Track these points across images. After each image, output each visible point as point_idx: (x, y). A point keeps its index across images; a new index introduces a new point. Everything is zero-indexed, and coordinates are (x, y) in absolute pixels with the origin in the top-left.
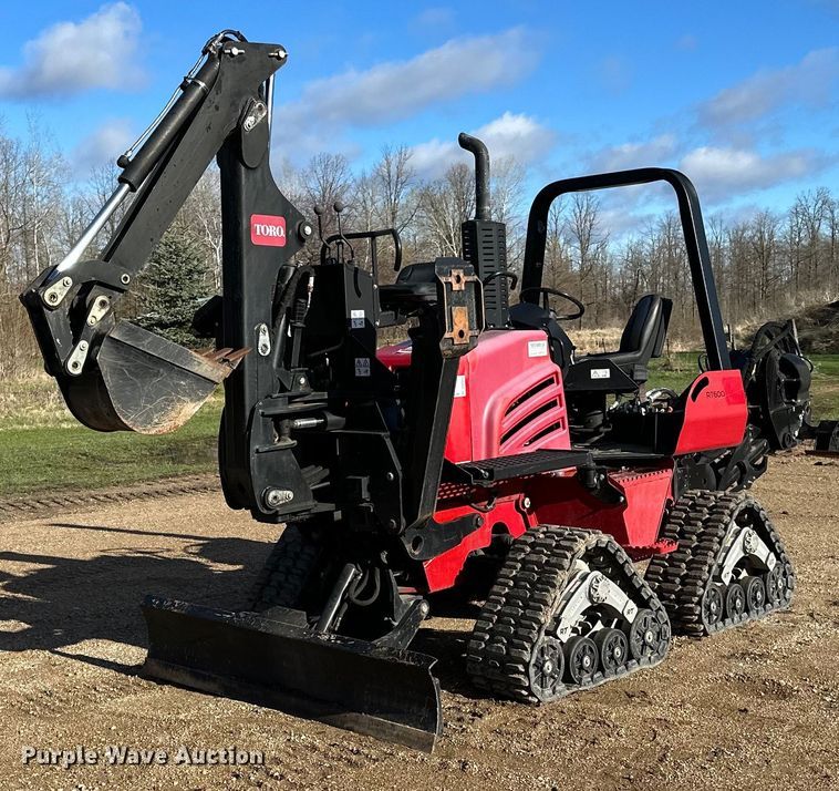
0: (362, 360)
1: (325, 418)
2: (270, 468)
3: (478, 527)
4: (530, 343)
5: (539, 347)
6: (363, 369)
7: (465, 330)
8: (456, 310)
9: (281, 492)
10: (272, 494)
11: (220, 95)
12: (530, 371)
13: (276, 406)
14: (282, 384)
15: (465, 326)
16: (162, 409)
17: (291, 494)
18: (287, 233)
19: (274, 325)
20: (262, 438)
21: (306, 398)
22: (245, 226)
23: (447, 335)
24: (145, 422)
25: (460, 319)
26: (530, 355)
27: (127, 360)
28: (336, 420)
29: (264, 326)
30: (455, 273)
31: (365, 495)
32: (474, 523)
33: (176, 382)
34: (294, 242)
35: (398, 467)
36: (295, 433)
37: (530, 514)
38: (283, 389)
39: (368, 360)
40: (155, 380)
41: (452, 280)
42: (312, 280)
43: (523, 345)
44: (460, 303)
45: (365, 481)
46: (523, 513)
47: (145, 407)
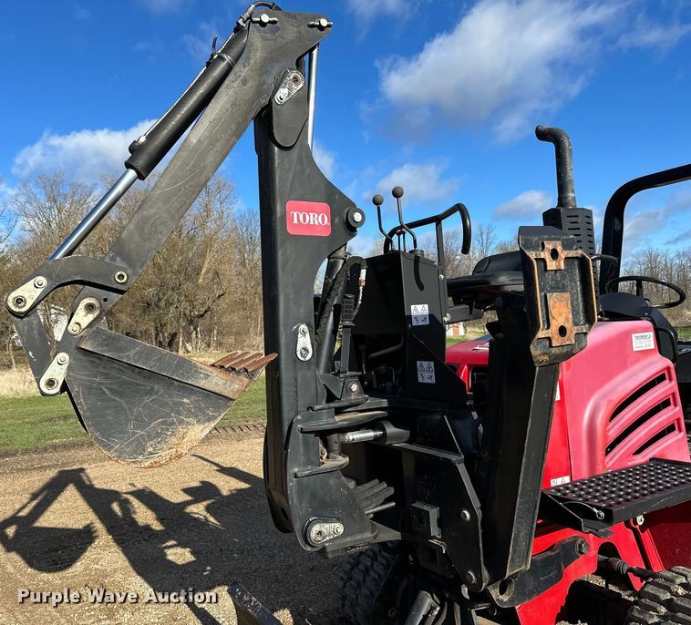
0: (425, 364)
1: (384, 430)
2: (313, 495)
3: (582, 553)
4: (633, 336)
5: (644, 340)
6: (426, 375)
7: (568, 326)
8: (553, 298)
9: (327, 526)
10: (316, 528)
11: (247, 68)
12: (636, 367)
13: (318, 419)
14: (329, 392)
15: (567, 320)
16: (158, 435)
17: (340, 528)
18: (332, 221)
19: (317, 325)
20: (302, 459)
21: (359, 408)
22: (279, 215)
23: (541, 334)
24: (135, 452)
25: (560, 310)
26: (635, 349)
27: (106, 376)
28: (398, 433)
29: (303, 327)
30: (549, 246)
31: (435, 531)
32: (577, 549)
33: (176, 400)
34: (342, 230)
35: (476, 504)
36: (346, 449)
37: (643, 531)
38: (331, 398)
39: (432, 363)
40: (147, 400)
41: (546, 255)
42: (363, 272)
43: (625, 337)
44: (559, 288)
45: (434, 513)
46: (635, 531)
47: (134, 434)
